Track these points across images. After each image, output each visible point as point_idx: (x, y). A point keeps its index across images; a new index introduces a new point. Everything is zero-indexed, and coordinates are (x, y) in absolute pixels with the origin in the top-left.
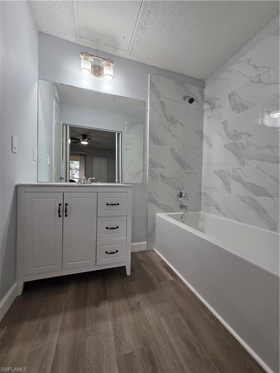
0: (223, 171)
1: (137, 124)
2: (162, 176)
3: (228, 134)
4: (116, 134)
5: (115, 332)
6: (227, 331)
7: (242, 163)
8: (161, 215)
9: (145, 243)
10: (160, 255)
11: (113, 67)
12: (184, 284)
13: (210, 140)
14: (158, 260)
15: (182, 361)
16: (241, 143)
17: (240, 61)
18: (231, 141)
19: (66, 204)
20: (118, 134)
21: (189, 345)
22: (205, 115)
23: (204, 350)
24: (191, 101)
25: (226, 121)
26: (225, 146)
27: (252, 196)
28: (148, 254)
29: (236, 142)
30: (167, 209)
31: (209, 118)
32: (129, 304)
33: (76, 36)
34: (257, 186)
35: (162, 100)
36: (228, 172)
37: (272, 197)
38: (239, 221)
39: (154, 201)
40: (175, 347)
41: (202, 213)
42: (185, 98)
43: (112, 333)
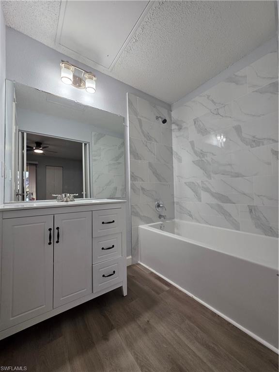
0: (193, 183)
1: (105, 135)
2: (143, 189)
3: (195, 152)
4: (83, 144)
5: (139, 361)
6: (229, 324)
7: (209, 177)
8: (144, 227)
9: (130, 257)
10: (147, 267)
11: (95, 80)
12: (180, 291)
13: (180, 156)
14: (147, 273)
15: (209, 365)
16: (207, 160)
17: (201, 95)
18: (198, 158)
19: (58, 228)
20: (85, 144)
21: (208, 347)
22: (173, 134)
23: (221, 348)
24: (164, 121)
25: (193, 141)
26: (193, 162)
27: (220, 203)
28: (135, 268)
29: (203, 159)
30: (148, 221)
31: (177, 137)
32: (139, 326)
33: (55, 42)
34: (222, 195)
35: (139, 117)
36: (197, 183)
37: (234, 203)
38: (210, 225)
39: (136, 214)
40: (198, 353)
41: (176, 220)
42: (157, 118)
43: (136, 363)
